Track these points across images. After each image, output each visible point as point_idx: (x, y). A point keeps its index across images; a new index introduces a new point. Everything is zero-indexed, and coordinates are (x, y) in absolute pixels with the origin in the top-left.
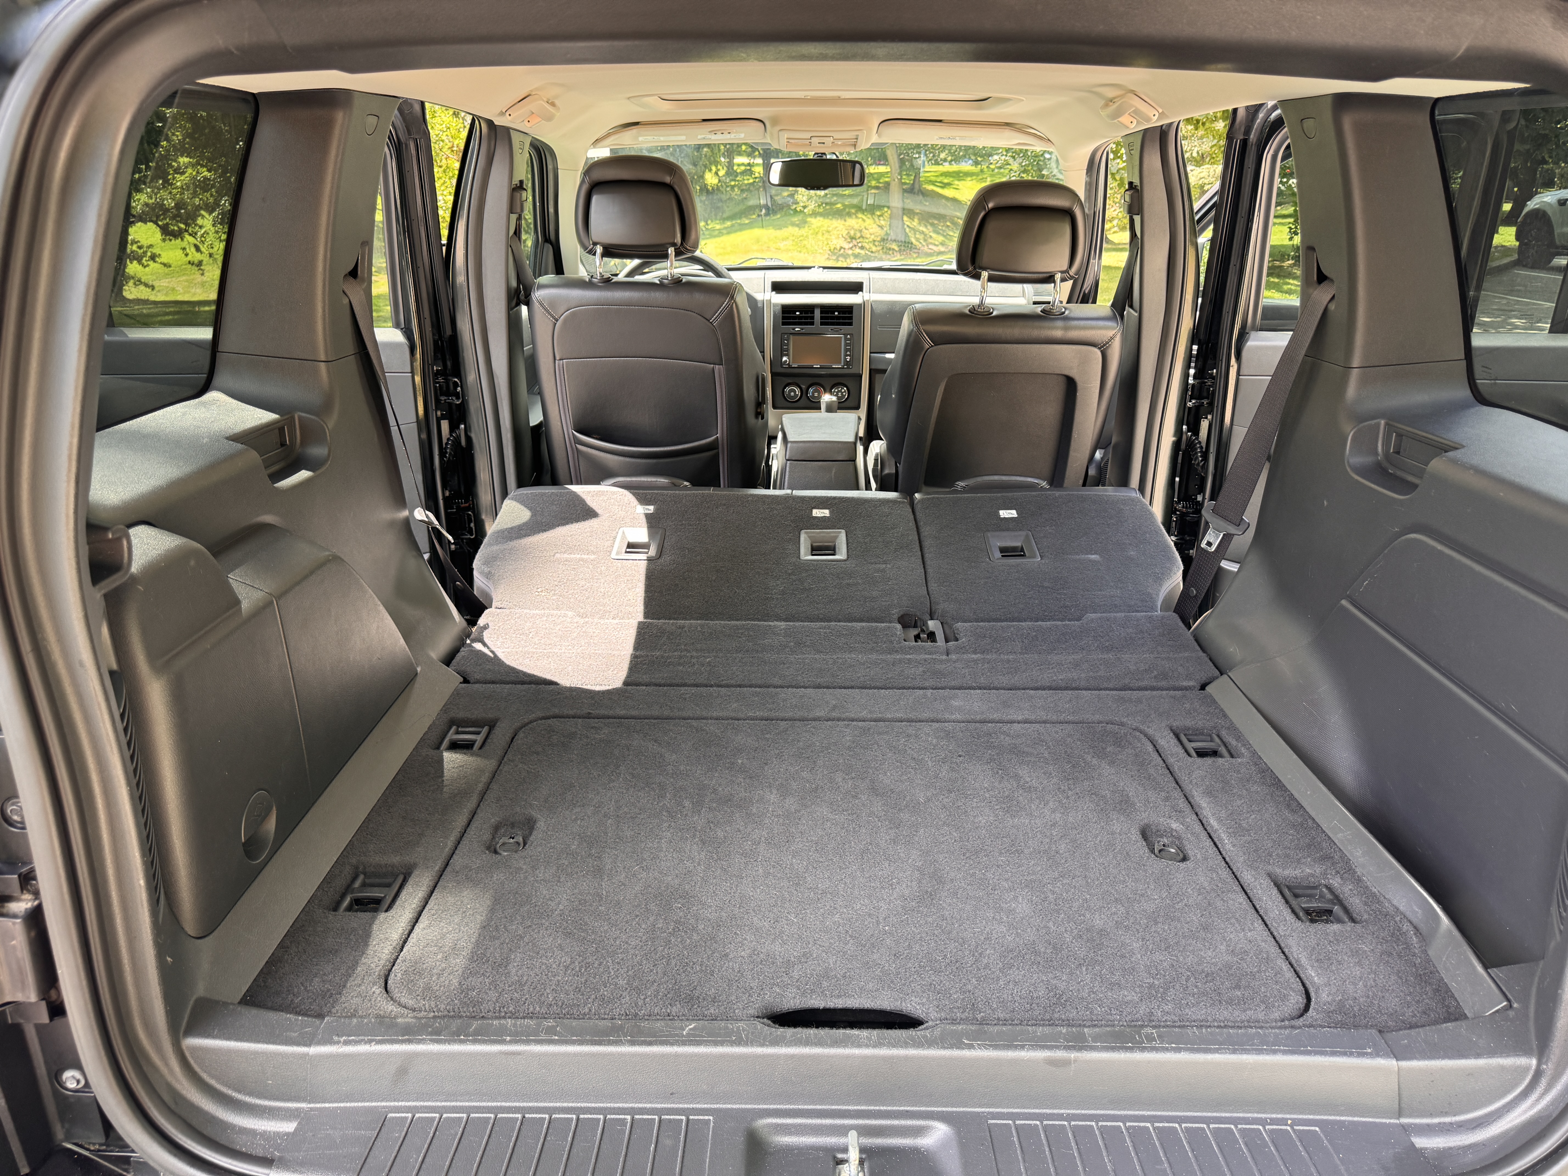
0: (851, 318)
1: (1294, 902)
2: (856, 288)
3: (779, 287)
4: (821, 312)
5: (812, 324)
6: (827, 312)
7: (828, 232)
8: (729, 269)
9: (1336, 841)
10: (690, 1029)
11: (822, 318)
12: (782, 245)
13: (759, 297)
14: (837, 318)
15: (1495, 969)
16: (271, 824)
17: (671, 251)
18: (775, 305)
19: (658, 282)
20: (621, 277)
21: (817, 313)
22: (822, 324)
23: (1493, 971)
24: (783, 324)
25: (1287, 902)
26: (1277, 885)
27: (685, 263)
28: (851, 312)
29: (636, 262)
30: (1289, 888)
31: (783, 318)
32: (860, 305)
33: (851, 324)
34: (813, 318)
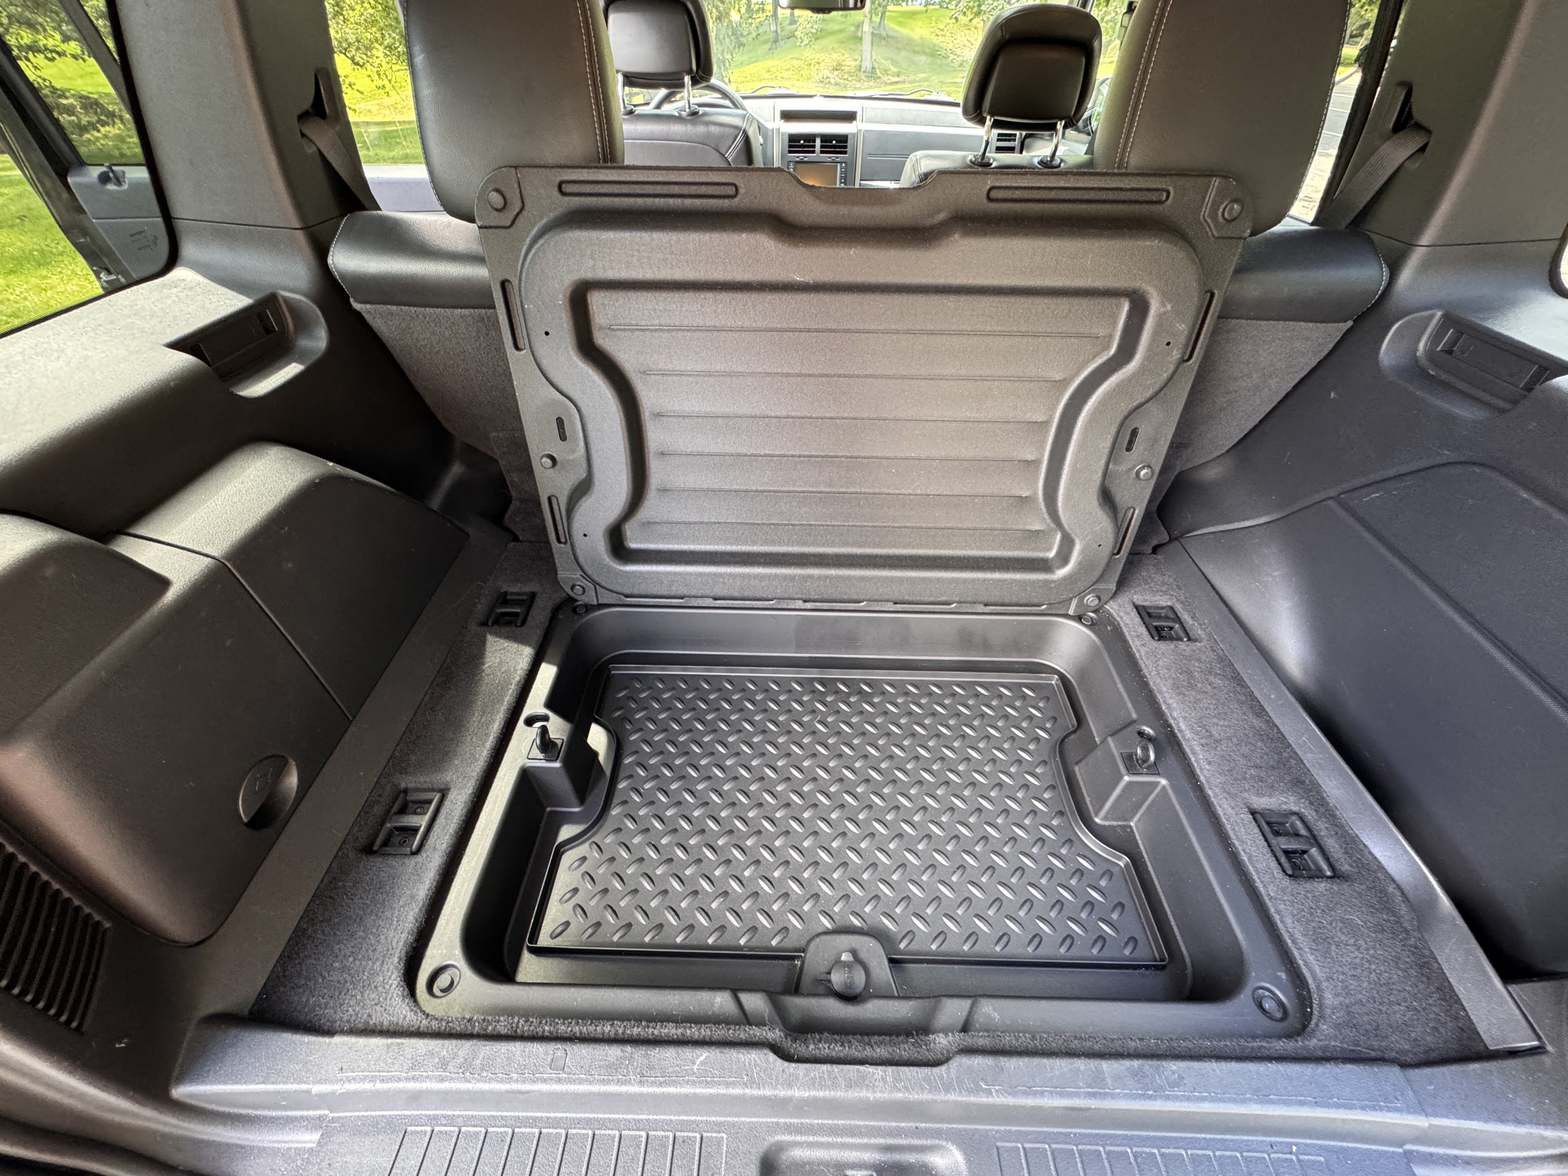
0: (846, 147)
1: (1274, 841)
2: (849, 117)
3: (787, 116)
4: (822, 142)
5: (814, 152)
6: (826, 142)
7: (818, 63)
8: (744, 98)
9: (1305, 761)
10: (702, 1063)
11: (822, 147)
12: (785, 75)
13: (769, 125)
14: (835, 147)
15: (1514, 986)
16: (292, 780)
17: (687, 79)
18: (783, 134)
19: (677, 114)
20: (649, 110)
21: (818, 142)
22: (822, 152)
23: (1513, 988)
24: (790, 152)
25: (1266, 840)
26: (1253, 813)
27: (707, 92)
28: (846, 141)
29: (663, 92)
30: (1269, 824)
31: (790, 146)
32: (854, 135)
33: (845, 153)
34: (814, 146)
